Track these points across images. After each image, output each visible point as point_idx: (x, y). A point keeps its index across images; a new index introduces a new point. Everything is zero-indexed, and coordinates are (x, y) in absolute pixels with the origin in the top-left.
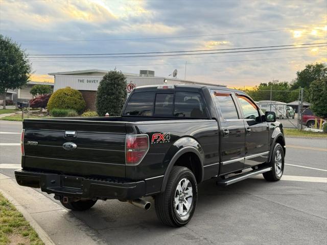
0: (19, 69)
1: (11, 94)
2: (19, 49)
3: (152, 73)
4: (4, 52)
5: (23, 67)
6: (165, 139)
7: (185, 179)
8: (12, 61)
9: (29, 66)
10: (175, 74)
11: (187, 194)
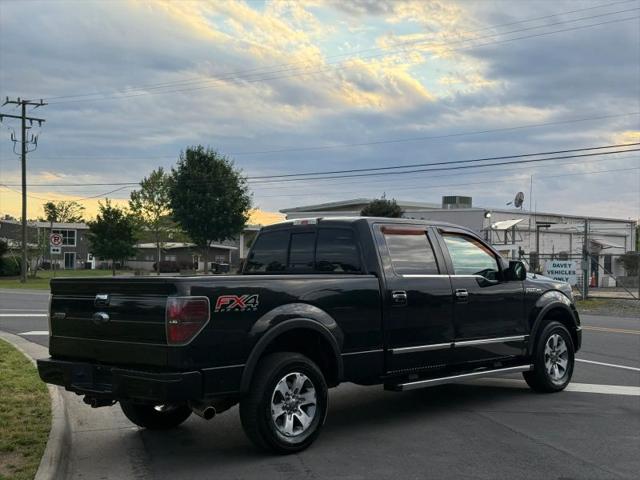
0: (229, 204)
1: (228, 250)
2: (230, 169)
3: (466, 201)
4: (205, 176)
5: (236, 200)
6: (245, 306)
7: (298, 374)
8: (219, 192)
9: (247, 198)
10: (519, 201)
11: (304, 399)
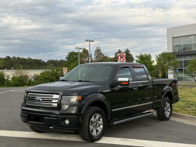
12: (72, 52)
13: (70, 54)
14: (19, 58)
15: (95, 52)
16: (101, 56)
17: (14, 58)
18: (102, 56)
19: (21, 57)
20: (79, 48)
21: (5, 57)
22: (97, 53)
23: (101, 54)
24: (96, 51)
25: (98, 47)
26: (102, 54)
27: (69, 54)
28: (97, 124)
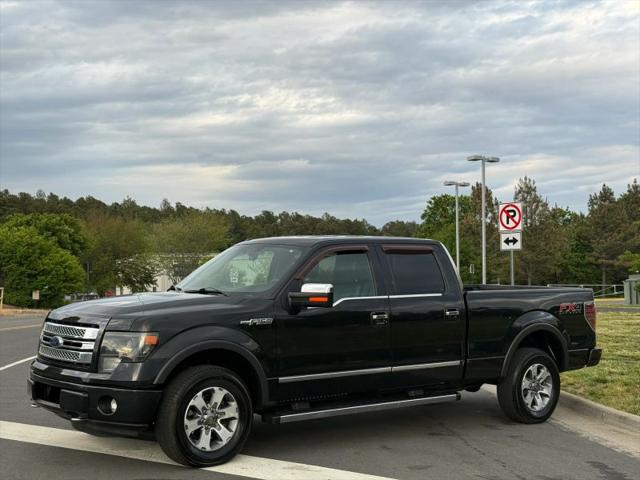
12: (440, 196)
13: (436, 203)
14: (298, 217)
15: (517, 195)
16: (537, 207)
17: (285, 215)
18: (540, 208)
19: (303, 213)
20: (457, 185)
21: (258, 215)
22: (524, 199)
23: (536, 200)
24: (520, 192)
25: (526, 179)
26: (539, 202)
27: (430, 202)
28: (217, 418)
